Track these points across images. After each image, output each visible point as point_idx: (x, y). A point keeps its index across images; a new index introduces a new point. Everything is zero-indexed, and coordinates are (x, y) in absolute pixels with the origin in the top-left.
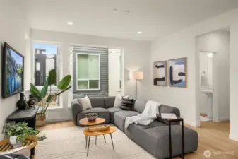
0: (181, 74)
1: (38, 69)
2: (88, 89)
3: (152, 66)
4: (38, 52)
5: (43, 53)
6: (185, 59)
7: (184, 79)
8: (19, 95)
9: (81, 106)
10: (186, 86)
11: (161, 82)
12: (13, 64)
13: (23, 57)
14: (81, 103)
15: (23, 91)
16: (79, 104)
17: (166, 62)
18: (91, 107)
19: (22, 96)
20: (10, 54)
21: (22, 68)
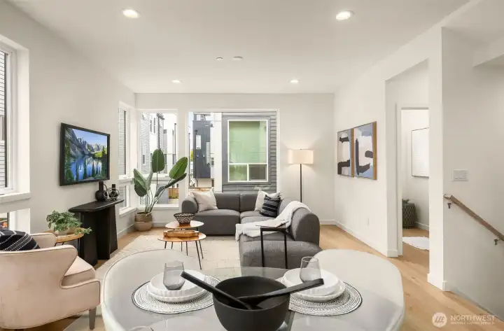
0: (368, 154)
1: (199, 146)
2: (248, 181)
3: (336, 139)
4: (199, 118)
5: (207, 118)
6: (374, 125)
7: (372, 164)
8: (98, 183)
9: (198, 204)
10: (375, 178)
11: (346, 170)
12: (81, 146)
13: (109, 136)
14: (197, 199)
15: (109, 179)
16: (193, 201)
17: (352, 130)
18: (216, 208)
19: (101, 185)
20: (73, 135)
21: (106, 150)
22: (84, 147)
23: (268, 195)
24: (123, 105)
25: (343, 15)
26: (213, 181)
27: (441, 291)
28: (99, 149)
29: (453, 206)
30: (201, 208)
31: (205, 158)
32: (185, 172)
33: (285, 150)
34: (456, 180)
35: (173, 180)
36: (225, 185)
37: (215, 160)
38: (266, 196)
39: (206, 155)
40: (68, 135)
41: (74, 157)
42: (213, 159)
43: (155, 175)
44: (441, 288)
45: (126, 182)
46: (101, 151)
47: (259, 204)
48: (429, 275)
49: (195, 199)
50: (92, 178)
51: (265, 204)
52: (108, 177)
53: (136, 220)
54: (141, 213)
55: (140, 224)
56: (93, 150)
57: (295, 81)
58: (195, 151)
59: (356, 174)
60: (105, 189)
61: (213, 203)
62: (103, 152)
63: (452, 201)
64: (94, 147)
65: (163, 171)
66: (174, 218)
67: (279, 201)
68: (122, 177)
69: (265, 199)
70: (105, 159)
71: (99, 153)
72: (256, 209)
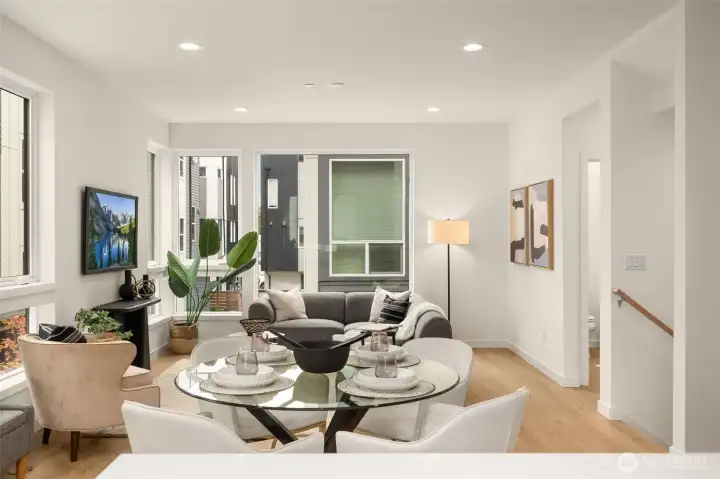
0: (543, 230)
1: (273, 201)
2: (367, 274)
3: (509, 202)
6: (551, 183)
7: (547, 246)
8: (123, 273)
9: (275, 310)
10: (552, 267)
11: (520, 254)
12: (106, 217)
13: (136, 199)
14: (274, 302)
15: (136, 267)
16: (268, 305)
17: (527, 189)
18: (305, 316)
19: (128, 275)
20: (97, 202)
21: (133, 221)
22: (109, 217)
23: (391, 295)
24: (153, 146)
25: (473, 47)
26: (302, 276)
27: (607, 420)
28: (125, 221)
29: (624, 303)
30: (280, 315)
31: (286, 227)
32: (254, 257)
33: (423, 220)
34: (629, 268)
35: (233, 269)
36: (324, 282)
37: (305, 233)
38: (387, 297)
39: (288, 221)
40: (92, 204)
41: (98, 234)
42: (302, 229)
43: (203, 262)
44: (608, 416)
45: (157, 272)
46: (128, 223)
47: (376, 309)
48: (600, 402)
49: (270, 301)
50: (116, 266)
51: (385, 310)
52: (135, 264)
53: (171, 335)
54: (179, 325)
55: (179, 343)
56: (118, 224)
57: (434, 110)
58: (266, 213)
59: (530, 261)
60: (133, 282)
61: (300, 307)
62: (131, 226)
63: (622, 297)
64: (120, 218)
65: (216, 255)
66: (240, 325)
67: (406, 305)
68: (151, 265)
69: (385, 301)
70: (132, 236)
71: (125, 227)
72: (371, 318)
